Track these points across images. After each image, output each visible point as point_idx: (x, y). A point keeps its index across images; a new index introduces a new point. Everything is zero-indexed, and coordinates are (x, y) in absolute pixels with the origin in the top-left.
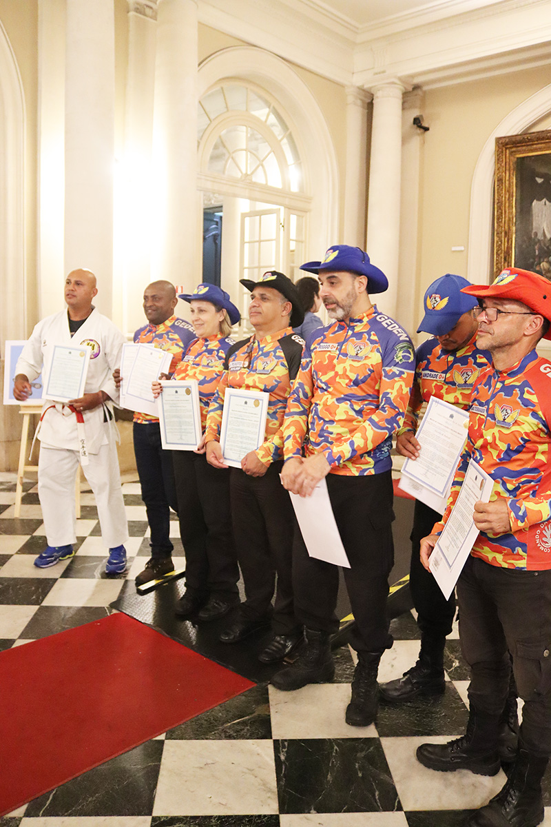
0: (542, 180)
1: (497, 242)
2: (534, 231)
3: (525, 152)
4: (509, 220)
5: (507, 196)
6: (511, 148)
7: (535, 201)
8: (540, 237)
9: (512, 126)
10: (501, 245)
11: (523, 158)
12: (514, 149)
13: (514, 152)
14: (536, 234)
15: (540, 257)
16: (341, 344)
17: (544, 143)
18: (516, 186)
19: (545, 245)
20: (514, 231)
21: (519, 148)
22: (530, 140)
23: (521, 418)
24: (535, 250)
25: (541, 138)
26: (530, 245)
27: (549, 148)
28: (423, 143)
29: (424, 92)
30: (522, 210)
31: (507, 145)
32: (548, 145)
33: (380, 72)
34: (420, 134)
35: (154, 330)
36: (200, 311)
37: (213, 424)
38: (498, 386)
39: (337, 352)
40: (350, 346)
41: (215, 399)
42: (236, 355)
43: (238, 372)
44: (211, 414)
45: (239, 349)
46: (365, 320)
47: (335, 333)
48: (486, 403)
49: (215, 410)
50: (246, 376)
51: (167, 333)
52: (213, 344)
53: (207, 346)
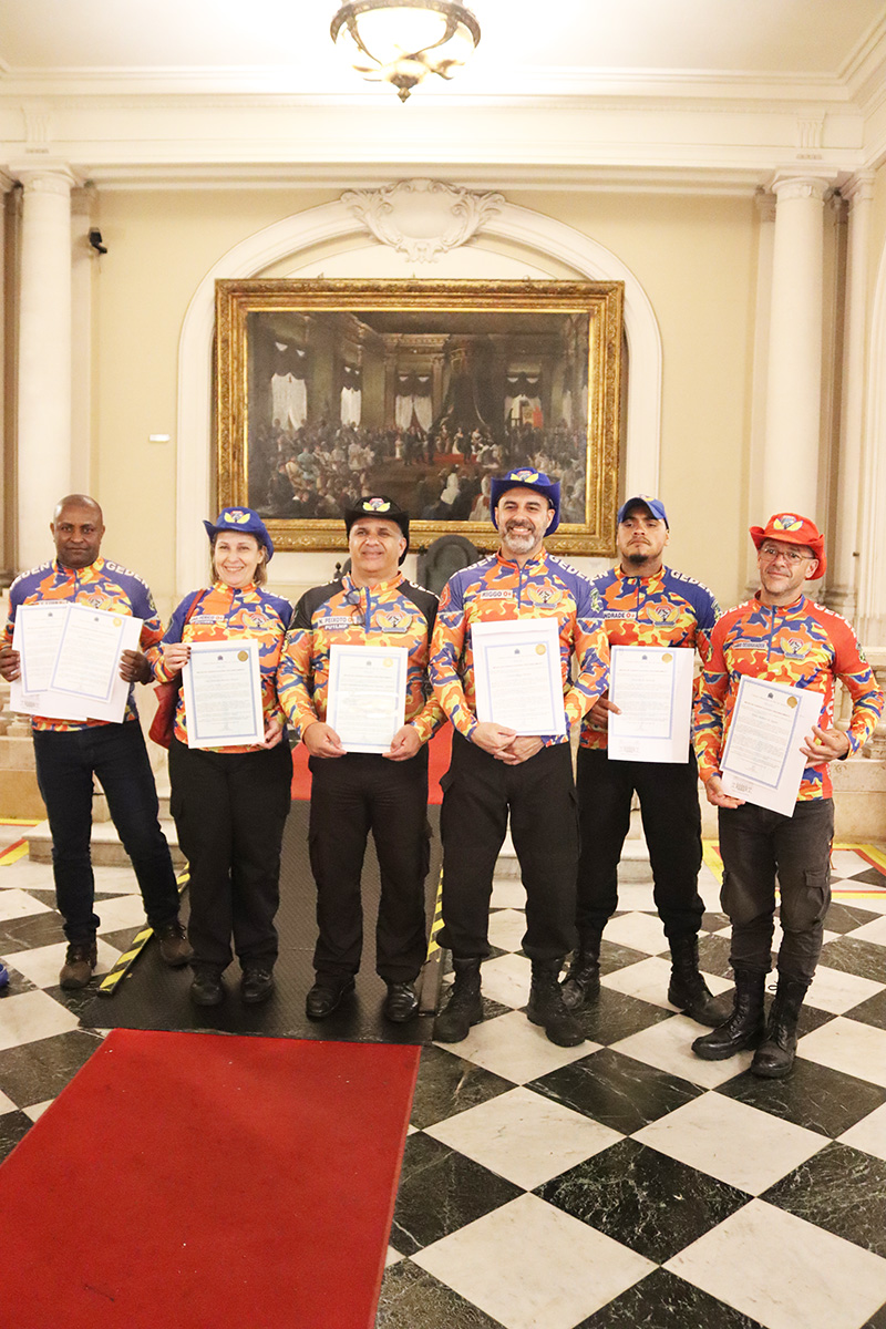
0: (285, 347)
1: (223, 431)
2: (275, 418)
3: (260, 305)
4: (239, 400)
5: (235, 365)
6: (240, 297)
7: (276, 376)
8: (284, 426)
9: (240, 266)
10: (227, 436)
11: (257, 314)
12: (244, 299)
13: (245, 303)
14: (278, 422)
15: (283, 453)
16: (517, 591)
17: (288, 296)
18: (248, 353)
19: (291, 438)
20: (246, 416)
21: (251, 299)
22: (268, 290)
23: (814, 650)
24: (277, 444)
25: (284, 289)
26: (270, 437)
27: (294, 304)
28: (98, 271)
29: (98, 193)
30: (257, 386)
31: (234, 291)
32: (293, 300)
33: (37, 151)
34: (92, 257)
35: (72, 577)
36: (242, 548)
37: (302, 702)
38: (778, 621)
39: (517, 600)
40: (532, 593)
41: (288, 670)
42: (327, 607)
43: (346, 631)
44: (292, 689)
45: (327, 598)
46: (542, 561)
47: (499, 577)
48: (764, 638)
49: (295, 683)
50: (363, 636)
51: (101, 583)
52: (250, 597)
53: (240, 599)
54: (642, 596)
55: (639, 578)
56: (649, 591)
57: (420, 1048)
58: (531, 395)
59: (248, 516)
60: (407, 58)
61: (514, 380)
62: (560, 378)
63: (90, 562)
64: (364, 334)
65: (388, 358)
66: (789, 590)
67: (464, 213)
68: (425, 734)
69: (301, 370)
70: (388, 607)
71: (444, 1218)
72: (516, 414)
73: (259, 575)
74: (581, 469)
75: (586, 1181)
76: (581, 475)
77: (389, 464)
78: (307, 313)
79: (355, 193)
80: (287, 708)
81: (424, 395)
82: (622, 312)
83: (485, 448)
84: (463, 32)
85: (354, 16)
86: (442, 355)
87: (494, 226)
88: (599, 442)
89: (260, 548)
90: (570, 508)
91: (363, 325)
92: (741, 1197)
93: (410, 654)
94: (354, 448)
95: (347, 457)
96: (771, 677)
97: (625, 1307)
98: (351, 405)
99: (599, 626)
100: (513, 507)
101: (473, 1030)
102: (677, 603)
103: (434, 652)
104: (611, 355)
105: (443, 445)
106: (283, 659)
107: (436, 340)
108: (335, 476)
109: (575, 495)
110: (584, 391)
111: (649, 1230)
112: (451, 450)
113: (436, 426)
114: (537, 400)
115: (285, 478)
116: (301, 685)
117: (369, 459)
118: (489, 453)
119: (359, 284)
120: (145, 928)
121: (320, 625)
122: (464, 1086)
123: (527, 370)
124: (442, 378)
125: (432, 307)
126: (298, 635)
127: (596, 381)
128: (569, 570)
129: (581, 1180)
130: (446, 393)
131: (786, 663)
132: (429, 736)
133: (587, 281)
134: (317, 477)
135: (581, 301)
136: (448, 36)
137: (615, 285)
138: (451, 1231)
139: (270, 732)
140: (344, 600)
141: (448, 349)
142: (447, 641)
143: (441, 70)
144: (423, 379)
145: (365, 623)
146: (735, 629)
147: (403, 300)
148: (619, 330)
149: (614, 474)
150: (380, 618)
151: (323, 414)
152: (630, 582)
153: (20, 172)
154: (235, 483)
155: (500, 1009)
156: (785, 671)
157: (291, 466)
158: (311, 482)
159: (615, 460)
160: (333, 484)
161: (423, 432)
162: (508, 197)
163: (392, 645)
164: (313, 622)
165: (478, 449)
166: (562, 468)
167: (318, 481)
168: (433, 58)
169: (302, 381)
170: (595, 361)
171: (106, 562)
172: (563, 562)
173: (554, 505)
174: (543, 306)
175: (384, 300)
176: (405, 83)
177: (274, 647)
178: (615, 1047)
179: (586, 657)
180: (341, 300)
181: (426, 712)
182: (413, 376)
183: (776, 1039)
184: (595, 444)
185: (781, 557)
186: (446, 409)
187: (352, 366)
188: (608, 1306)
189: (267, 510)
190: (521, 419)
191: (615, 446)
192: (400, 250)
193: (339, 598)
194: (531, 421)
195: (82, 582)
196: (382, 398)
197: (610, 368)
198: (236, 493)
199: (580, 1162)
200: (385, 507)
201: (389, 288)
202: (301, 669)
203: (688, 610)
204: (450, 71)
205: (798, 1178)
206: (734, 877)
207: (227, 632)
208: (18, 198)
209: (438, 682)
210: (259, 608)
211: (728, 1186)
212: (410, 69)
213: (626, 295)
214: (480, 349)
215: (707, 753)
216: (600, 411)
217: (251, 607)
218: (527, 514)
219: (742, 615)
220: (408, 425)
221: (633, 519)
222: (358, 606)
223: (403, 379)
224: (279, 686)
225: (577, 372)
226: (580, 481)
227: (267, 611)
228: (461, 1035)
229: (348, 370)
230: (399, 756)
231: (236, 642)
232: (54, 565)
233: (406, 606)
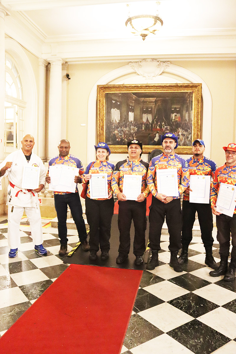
0: (115, 102)
1: (99, 123)
2: (112, 119)
3: (108, 91)
4: (103, 115)
5: (102, 106)
6: (103, 89)
7: (112, 109)
8: (114, 122)
9: (103, 82)
10: (100, 124)
11: (107, 93)
12: (104, 90)
14: (113, 121)
15: (114, 128)
16: (168, 162)
17: (116, 89)
18: (105, 103)
19: (116, 125)
20: (105, 119)
21: (106, 90)
22: (110, 87)
24: (112, 126)
25: (114, 87)
26: (111, 125)
27: (117, 91)
28: (68, 84)
29: (68, 65)
30: (107, 112)
31: (102, 88)
32: (116, 90)
33: (54, 55)
34: (67, 80)
35: (63, 159)
36: (103, 152)
37: (117, 188)
38: (230, 170)
39: (167, 164)
40: (171, 162)
41: (114, 181)
42: (123, 166)
43: (128, 171)
44: (115, 185)
45: (123, 164)
46: (174, 155)
47: (163, 159)
48: (227, 174)
49: (115, 184)
50: (132, 173)
51: (69, 160)
52: (105, 163)
53: (103, 164)
54: (198, 163)
55: (197, 159)
56: (200, 162)
57: (143, 271)
58: (177, 113)
59: (105, 144)
60: (144, 30)
61: (173, 109)
62: (185, 108)
63: (67, 155)
64: (135, 98)
65: (141, 104)
66: (233, 162)
67: (160, 67)
68: (146, 195)
69: (118, 107)
70: (138, 166)
71: (146, 306)
72: (173, 118)
73: (107, 158)
74: (191, 132)
75: (180, 301)
76: (191, 133)
77: (141, 131)
78: (120, 93)
79: (132, 63)
80: (113, 189)
81: (150, 114)
82: (201, 91)
83: (166, 127)
84: (159, 23)
85: (131, 20)
86: (154, 103)
87: (168, 70)
88: (195, 125)
89: (107, 152)
90: (188, 142)
91: (134, 96)
92: (217, 306)
93: (142, 177)
94: (132, 127)
95: (130, 129)
96: (228, 183)
97: (186, 326)
98: (131, 116)
99: (187, 171)
100: (166, 142)
101: (156, 268)
102: (207, 165)
103: (148, 177)
104: (198, 102)
105: (155, 126)
106: (112, 178)
107: (153, 99)
108: (127, 134)
109: (189, 139)
110: (191, 112)
111: (194, 311)
112: (157, 128)
113: (153, 121)
114: (179, 114)
115: (114, 135)
116: (117, 184)
117: (136, 130)
118: (167, 128)
119: (133, 86)
120: (79, 242)
121: (121, 170)
122: (153, 279)
123: (176, 107)
124: (155, 109)
125: (152, 91)
126: (116, 172)
127: (195, 109)
128: (180, 157)
129: (179, 300)
130: (155, 112)
131: (232, 180)
132: (147, 196)
133: (192, 83)
134: (122, 134)
135: (190, 89)
136: (155, 24)
137: (199, 84)
138: (147, 309)
139: (109, 195)
140: (127, 164)
141: (156, 102)
142: (151, 174)
143: (153, 32)
144: (150, 109)
145: (132, 170)
146: (220, 171)
147: (145, 89)
148: (200, 96)
149: (199, 133)
150: (135, 168)
151: (124, 119)
152: (195, 160)
153: (49, 61)
154: (102, 136)
155: (163, 263)
156: (232, 182)
157: (116, 132)
158: (121, 136)
159: (200, 130)
160: (127, 136)
161: (150, 123)
162: (171, 62)
163: (138, 175)
164: (120, 169)
165: (164, 127)
166: (186, 132)
167: (123, 135)
168: (151, 30)
169: (119, 110)
170: (194, 104)
171: (71, 155)
172: (179, 156)
173: (176, 142)
174: (181, 90)
175: (140, 89)
176: (144, 36)
177: (110, 175)
178: (191, 273)
179: (184, 178)
180: (129, 90)
181: (146, 190)
182: (147, 108)
183: (230, 272)
184: (194, 126)
185: (230, 154)
186: (155, 117)
187: (132, 106)
188: (182, 326)
189: (110, 143)
190: (175, 119)
191: (199, 126)
192: (144, 77)
193: (126, 164)
194: (178, 120)
195: (65, 160)
196: (139, 114)
197: (198, 106)
198: (102, 139)
199: (179, 297)
200: (137, 142)
201: (141, 86)
202: (117, 180)
203: (209, 167)
204: (155, 32)
205: (232, 303)
206: (220, 232)
207: (99, 172)
208: (49, 66)
209: (149, 184)
210: (107, 166)
211: (214, 304)
212: (145, 32)
213: (202, 87)
214: (164, 102)
215: (213, 202)
216: (196, 117)
217: (105, 166)
218: (170, 144)
219: (222, 168)
220: (146, 121)
221: (196, 145)
222: (130, 166)
223: (144, 109)
224: (111, 184)
225: (190, 107)
226: (190, 135)
227: (109, 167)
228: (153, 268)
229: (130, 107)
230: (139, 201)
231: (101, 174)
232: (59, 156)
233: (142, 166)
